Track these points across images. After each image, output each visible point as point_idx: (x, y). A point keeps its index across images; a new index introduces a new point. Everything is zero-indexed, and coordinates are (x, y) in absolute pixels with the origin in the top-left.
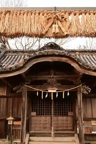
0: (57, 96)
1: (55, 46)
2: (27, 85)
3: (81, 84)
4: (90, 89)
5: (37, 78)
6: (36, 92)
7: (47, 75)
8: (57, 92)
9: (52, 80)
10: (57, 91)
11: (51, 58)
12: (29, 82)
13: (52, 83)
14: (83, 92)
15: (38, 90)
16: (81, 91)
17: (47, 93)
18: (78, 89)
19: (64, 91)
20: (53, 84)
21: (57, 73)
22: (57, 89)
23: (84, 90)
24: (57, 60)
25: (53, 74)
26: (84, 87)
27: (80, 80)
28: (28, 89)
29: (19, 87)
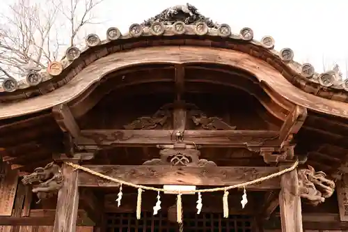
0: (199, 206)
1: (191, 14)
2: (81, 163)
3: (296, 164)
4: (332, 182)
5: (121, 136)
6: (116, 190)
7: (160, 126)
8: (200, 191)
9: (182, 145)
10: (198, 187)
11: (175, 50)
12: (91, 151)
13: (180, 157)
14: (305, 195)
15: (122, 182)
16: (297, 192)
17: (159, 197)
18: (286, 183)
19: (226, 188)
20: (184, 160)
21: (197, 121)
22: (198, 182)
23: (310, 186)
24: (200, 60)
25: (183, 122)
26: (308, 175)
27: (291, 144)
28: (81, 180)
29: (47, 173)
